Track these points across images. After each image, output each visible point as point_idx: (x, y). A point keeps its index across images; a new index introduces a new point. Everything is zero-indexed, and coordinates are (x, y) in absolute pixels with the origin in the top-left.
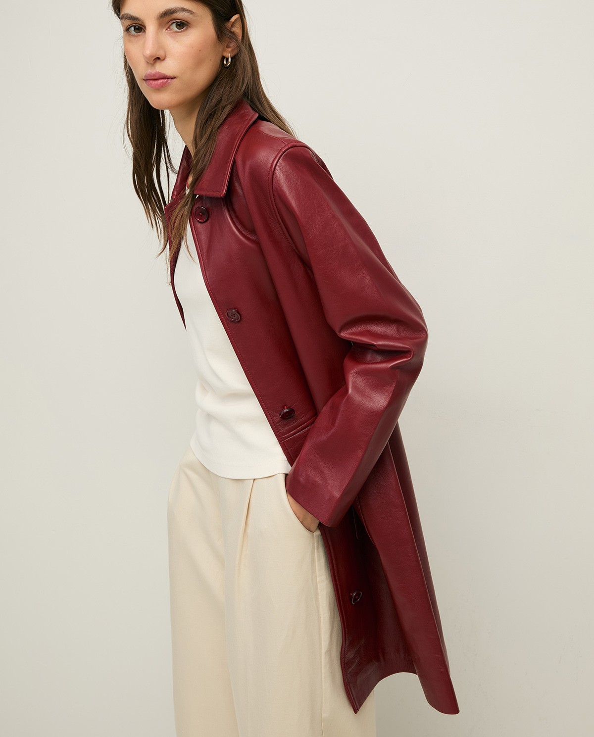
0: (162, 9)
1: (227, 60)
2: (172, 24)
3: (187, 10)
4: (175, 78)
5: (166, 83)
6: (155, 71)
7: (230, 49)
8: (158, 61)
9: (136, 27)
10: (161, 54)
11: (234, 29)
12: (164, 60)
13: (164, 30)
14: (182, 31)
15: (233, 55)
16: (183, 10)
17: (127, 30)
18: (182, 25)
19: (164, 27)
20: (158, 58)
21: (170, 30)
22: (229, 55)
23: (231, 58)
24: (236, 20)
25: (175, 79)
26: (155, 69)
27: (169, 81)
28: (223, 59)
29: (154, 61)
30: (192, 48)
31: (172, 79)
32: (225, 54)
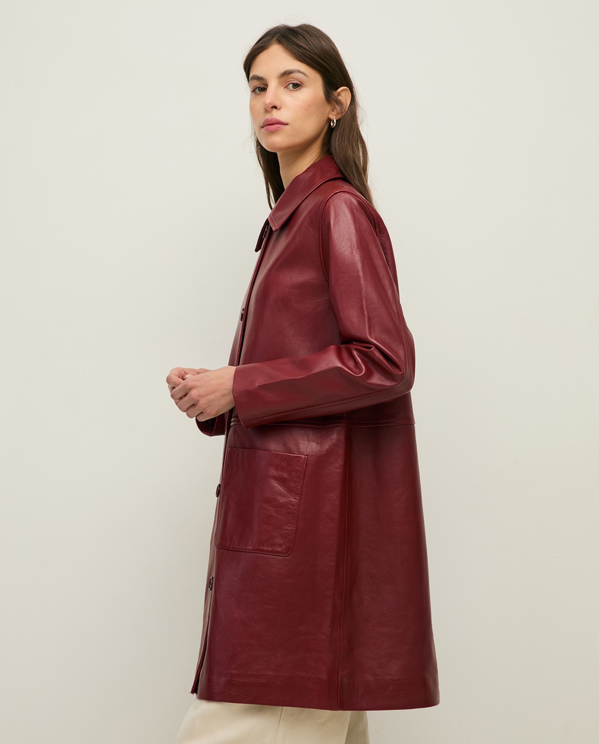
0: (282, 70)
1: (333, 121)
2: (289, 84)
3: (302, 72)
4: (287, 124)
5: (279, 127)
7: (334, 113)
8: (275, 110)
9: (260, 87)
10: (277, 104)
11: (340, 98)
12: (280, 109)
13: (283, 88)
14: (296, 90)
16: (299, 72)
17: (254, 91)
18: (297, 86)
19: (283, 86)
20: (275, 107)
21: (288, 88)
22: (334, 118)
23: (336, 121)
25: (287, 126)
26: (272, 115)
27: (283, 126)
28: (329, 120)
29: (271, 109)
30: (303, 102)
31: (285, 125)
32: (331, 116)
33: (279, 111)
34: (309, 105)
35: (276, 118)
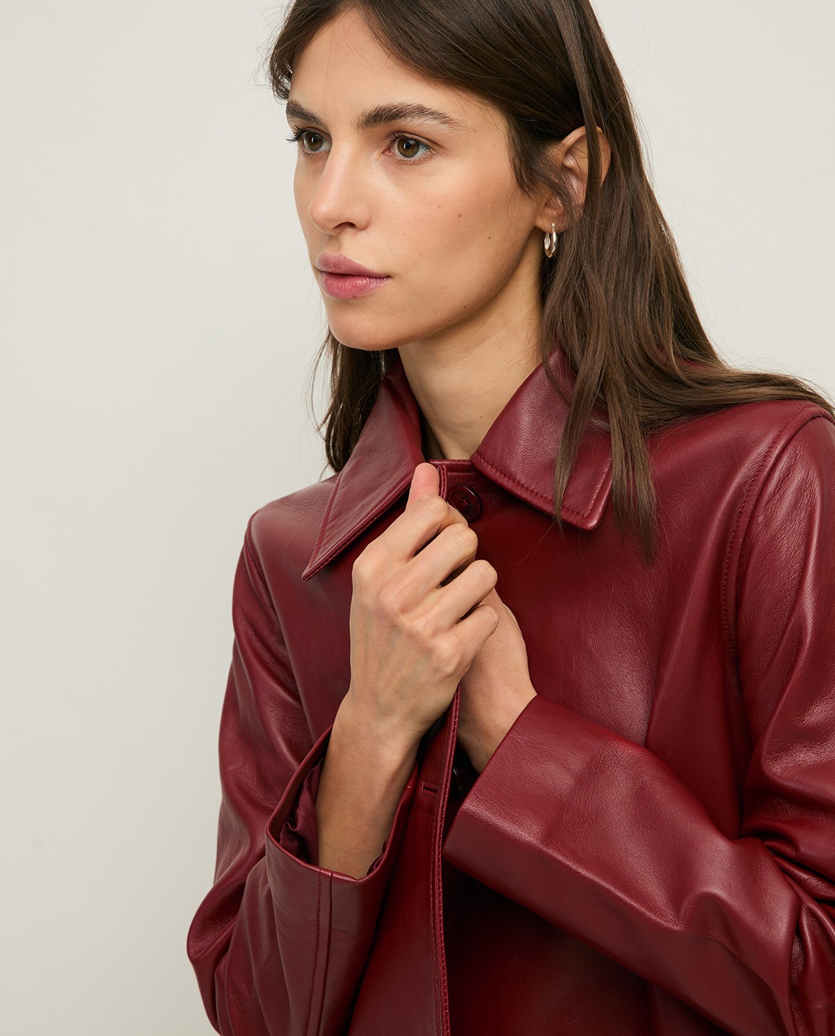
0: (370, 105)
1: (551, 238)
3: (432, 113)
4: (388, 277)
5: (365, 287)
6: (337, 254)
7: (554, 213)
8: (349, 230)
10: (356, 213)
12: (364, 230)
13: (376, 154)
15: (562, 227)
16: (421, 111)
18: (416, 148)
19: (378, 146)
20: (352, 225)
21: (389, 156)
22: (551, 228)
23: (557, 234)
24: (579, 141)
25: (389, 282)
26: (340, 248)
27: (374, 283)
28: (538, 234)
29: (337, 231)
30: (439, 207)
31: (380, 278)
32: (543, 223)
33: (363, 233)
34: (460, 216)
35: (350, 261)
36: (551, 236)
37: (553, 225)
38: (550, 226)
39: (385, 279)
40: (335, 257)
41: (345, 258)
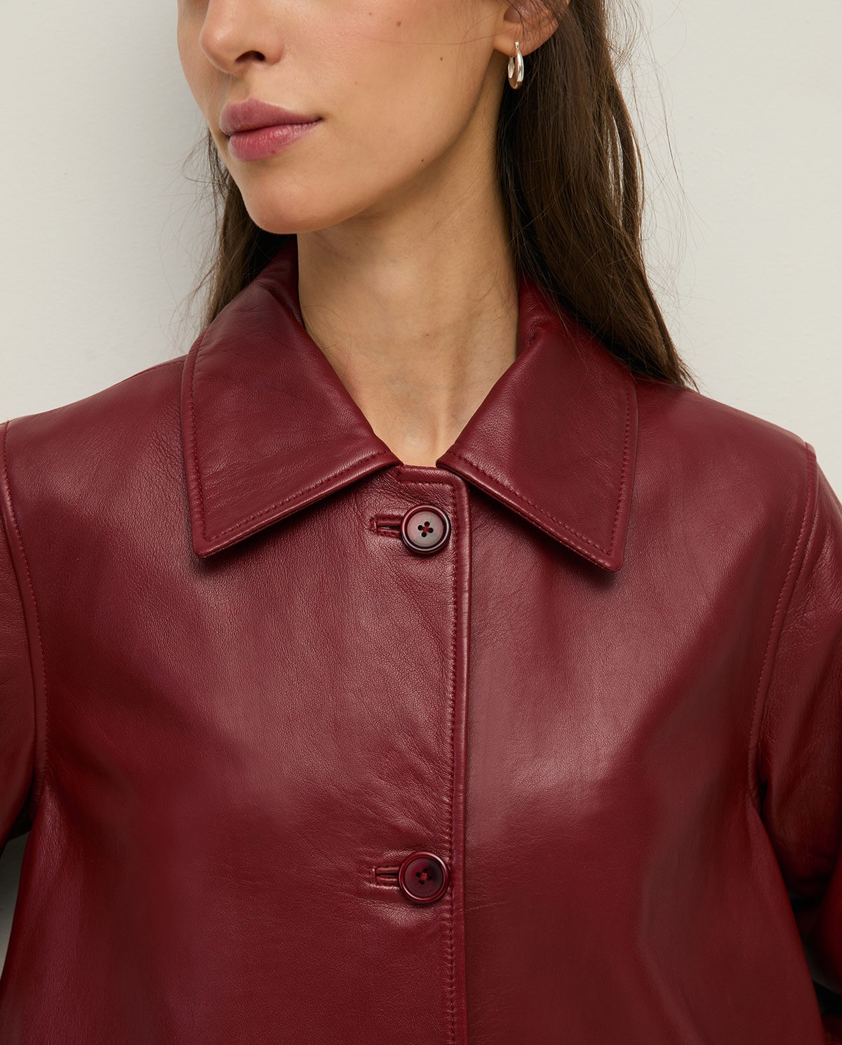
4: (319, 119)
5: (286, 138)
6: (246, 100)
7: (517, 26)
8: (258, 66)
12: (276, 61)
15: (533, 43)
20: (259, 57)
23: (522, 57)
25: (319, 129)
26: (247, 92)
27: (300, 133)
28: (500, 59)
29: (241, 66)
30: (370, 14)
31: (308, 123)
32: (505, 44)
33: (276, 67)
34: (399, 24)
35: (263, 105)
36: (515, 59)
37: (517, 43)
38: (512, 45)
39: (314, 123)
40: (244, 105)
41: (257, 102)
